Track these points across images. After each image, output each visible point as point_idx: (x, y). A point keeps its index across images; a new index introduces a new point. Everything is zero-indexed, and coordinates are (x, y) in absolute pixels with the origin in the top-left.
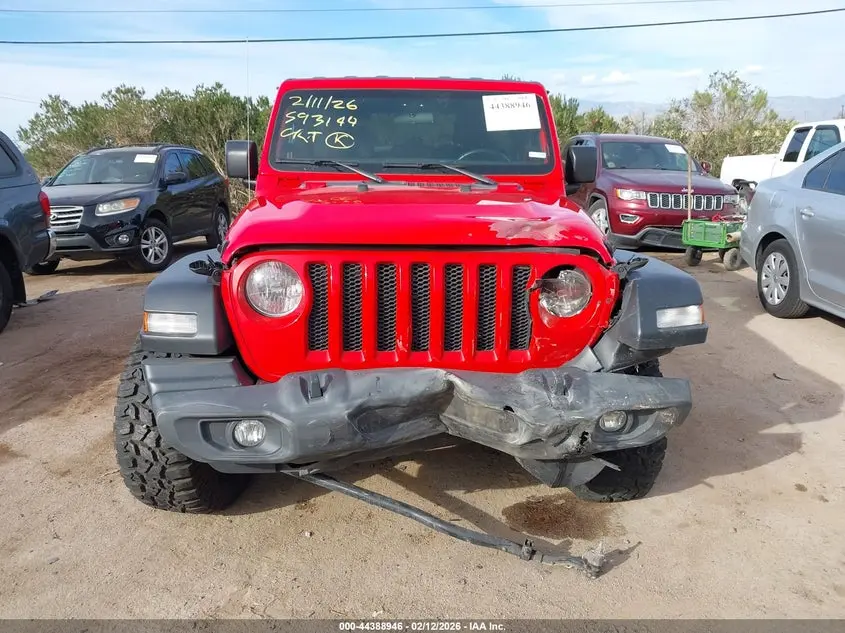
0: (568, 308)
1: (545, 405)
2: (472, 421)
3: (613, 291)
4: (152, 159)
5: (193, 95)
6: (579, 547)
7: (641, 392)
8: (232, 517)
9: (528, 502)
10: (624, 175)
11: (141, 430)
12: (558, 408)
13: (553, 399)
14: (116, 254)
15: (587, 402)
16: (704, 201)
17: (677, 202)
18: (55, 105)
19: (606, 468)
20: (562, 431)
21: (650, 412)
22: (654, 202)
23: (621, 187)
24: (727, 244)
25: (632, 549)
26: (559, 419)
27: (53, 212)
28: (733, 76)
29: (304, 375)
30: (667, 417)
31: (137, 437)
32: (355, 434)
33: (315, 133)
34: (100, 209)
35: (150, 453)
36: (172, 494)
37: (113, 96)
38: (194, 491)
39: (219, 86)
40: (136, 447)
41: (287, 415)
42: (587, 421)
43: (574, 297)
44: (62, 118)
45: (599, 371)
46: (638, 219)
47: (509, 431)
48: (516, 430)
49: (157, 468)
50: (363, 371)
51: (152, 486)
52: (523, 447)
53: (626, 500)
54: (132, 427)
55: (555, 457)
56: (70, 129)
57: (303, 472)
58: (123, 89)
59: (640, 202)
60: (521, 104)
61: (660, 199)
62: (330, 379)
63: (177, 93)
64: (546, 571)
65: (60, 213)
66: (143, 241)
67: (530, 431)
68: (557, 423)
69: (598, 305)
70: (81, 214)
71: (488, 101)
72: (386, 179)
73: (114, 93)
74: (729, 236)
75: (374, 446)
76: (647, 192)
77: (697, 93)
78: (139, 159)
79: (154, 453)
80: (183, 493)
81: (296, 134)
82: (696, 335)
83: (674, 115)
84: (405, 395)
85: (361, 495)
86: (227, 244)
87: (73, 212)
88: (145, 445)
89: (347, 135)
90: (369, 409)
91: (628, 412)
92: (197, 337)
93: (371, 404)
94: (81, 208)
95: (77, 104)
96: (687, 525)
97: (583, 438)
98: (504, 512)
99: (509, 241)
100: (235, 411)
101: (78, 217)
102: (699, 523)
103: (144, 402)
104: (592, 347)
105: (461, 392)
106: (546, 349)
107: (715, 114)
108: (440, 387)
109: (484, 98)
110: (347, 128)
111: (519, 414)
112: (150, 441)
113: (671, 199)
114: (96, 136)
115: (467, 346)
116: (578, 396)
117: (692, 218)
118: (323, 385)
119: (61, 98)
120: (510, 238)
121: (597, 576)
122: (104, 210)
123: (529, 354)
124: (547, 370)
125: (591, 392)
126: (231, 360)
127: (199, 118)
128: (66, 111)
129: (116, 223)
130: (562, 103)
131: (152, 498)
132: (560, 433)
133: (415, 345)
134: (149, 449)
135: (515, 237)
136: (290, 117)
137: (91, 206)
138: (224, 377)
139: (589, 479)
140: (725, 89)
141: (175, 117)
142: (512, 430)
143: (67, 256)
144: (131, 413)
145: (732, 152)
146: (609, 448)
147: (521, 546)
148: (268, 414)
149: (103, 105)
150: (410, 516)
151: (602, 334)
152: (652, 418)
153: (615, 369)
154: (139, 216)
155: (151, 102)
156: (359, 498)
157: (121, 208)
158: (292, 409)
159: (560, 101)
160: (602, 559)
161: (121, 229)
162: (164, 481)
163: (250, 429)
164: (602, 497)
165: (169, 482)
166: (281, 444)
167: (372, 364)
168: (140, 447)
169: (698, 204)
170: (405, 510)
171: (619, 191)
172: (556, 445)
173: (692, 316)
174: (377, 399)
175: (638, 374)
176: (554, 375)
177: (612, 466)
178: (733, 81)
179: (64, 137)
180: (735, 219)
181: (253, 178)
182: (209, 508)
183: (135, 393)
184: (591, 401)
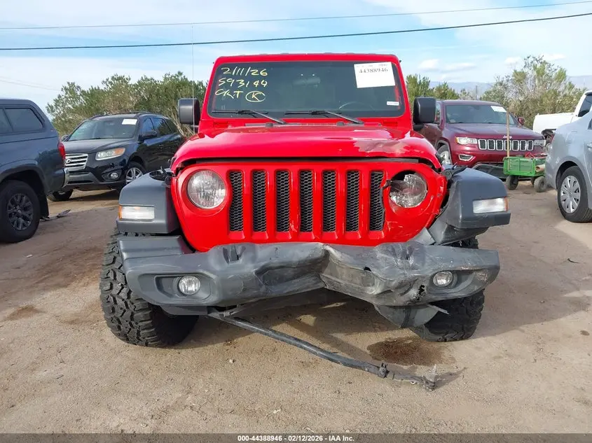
0: (411, 201)
1: (393, 266)
2: (342, 279)
3: (442, 188)
4: (134, 122)
5: (163, 80)
6: (421, 371)
7: (463, 259)
8: (180, 351)
9: (386, 342)
10: (462, 128)
11: (117, 287)
12: (402, 269)
13: (399, 262)
14: (109, 186)
15: (423, 264)
16: (519, 145)
17: (500, 145)
18: (71, 89)
19: (439, 312)
20: (405, 285)
21: (469, 272)
22: (483, 146)
23: (459, 135)
24: (536, 173)
25: (459, 372)
26: (403, 276)
27: (68, 158)
28: (541, 59)
29: (226, 247)
30: (482, 276)
31: (115, 292)
32: (260, 285)
33: (238, 92)
34: (99, 155)
35: (123, 303)
36: (139, 332)
37: (110, 83)
38: (153, 330)
39: (180, 74)
40: (114, 298)
41: (214, 272)
42: (424, 277)
43: (415, 194)
44: (76, 97)
45: (433, 244)
46: (472, 158)
47: (369, 286)
48: (373, 285)
49: (128, 313)
50: (267, 244)
51: (125, 326)
52: (378, 296)
53: (456, 340)
54: (112, 285)
55: (401, 304)
56: (81, 105)
57: (226, 314)
58: (116, 77)
59: (472, 146)
60: (381, 69)
61: (487, 143)
62: (244, 249)
63: (152, 79)
64: (397, 386)
65: (73, 159)
66: (128, 177)
67: (383, 285)
68: (402, 278)
69: (432, 199)
70: (86, 159)
71: (358, 68)
72: (287, 122)
73: (110, 80)
74: (538, 168)
75: (274, 295)
76: (478, 139)
77: (515, 71)
78: (125, 122)
79: (126, 303)
80: (145, 331)
81: (226, 93)
82: (502, 219)
83: (499, 87)
84: (295, 259)
85: (267, 332)
86: (174, 159)
87: (81, 158)
88: (121, 298)
89: (260, 93)
90: (271, 268)
91: (453, 272)
92: (154, 222)
93: (271, 265)
94: (87, 155)
95: (86, 88)
96: (500, 357)
97: (421, 290)
98: (369, 348)
99: (368, 154)
100: (178, 269)
101: (84, 161)
102: (509, 355)
103: (119, 268)
104: (428, 228)
105: (334, 257)
106: (395, 230)
107: (528, 86)
108: (320, 254)
109: (355, 66)
110: (260, 88)
111: (374, 272)
112: (123, 295)
113: (496, 144)
114: (98, 110)
115: (339, 228)
116: (417, 261)
117: (510, 156)
118: (239, 253)
119: (76, 85)
120: (368, 152)
121: (433, 389)
122: (102, 156)
123: (383, 233)
124: (395, 243)
125: (427, 258)
126: (178, 237)
127: (166, 95)
128: (79, 93)
129: (110, 165)
130: (418, 81)
131: (125, 335)
132: (405, 286)
133: (303, 227)
134: (123, 300)
135: (372, 151)
136: (221, 82)
137: (93, 153)
138: (173, 248)
139: (426, 321)
140: (535, 67)
141: (150, 95)
142: (370, 284)
143: (77, 188)
144: (111, 275)
145: (542, 112)
146: (440, 298)
147: (378, 367)
148: (201, 271)
149: (103, 89)
150: (301, 347)
151: (435, 219)
152: (471, 277)
153: (443, 243)
154: (124, 160)
155: (134, 85)
156: (266, 334)
157: (113, 154)
158: (217, 268)
159: (416, 79)
160: (437, 377)
161: (113, 169)
162: (133, 322)
163: (190, 283)
164: (438, 337)
165: (137, 323)
166: (211, 293)
167: (272, 240)
168: (117, 299)
169: (515, 147)
170: (297, 343)
171: (458, 138)
172: (402, 294)
173: (499, 206)
174: (275, 262)
175: (461, 247)
176: (400, 246)
177: (443, 311)
178: (541, 63)
179: (78, 110)
180: (542, 156)
181: (196, 123)
182: (164, 342)
183: (114, 262)
184: (426, 264)
